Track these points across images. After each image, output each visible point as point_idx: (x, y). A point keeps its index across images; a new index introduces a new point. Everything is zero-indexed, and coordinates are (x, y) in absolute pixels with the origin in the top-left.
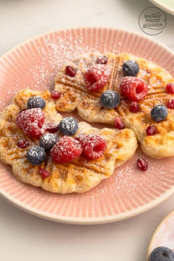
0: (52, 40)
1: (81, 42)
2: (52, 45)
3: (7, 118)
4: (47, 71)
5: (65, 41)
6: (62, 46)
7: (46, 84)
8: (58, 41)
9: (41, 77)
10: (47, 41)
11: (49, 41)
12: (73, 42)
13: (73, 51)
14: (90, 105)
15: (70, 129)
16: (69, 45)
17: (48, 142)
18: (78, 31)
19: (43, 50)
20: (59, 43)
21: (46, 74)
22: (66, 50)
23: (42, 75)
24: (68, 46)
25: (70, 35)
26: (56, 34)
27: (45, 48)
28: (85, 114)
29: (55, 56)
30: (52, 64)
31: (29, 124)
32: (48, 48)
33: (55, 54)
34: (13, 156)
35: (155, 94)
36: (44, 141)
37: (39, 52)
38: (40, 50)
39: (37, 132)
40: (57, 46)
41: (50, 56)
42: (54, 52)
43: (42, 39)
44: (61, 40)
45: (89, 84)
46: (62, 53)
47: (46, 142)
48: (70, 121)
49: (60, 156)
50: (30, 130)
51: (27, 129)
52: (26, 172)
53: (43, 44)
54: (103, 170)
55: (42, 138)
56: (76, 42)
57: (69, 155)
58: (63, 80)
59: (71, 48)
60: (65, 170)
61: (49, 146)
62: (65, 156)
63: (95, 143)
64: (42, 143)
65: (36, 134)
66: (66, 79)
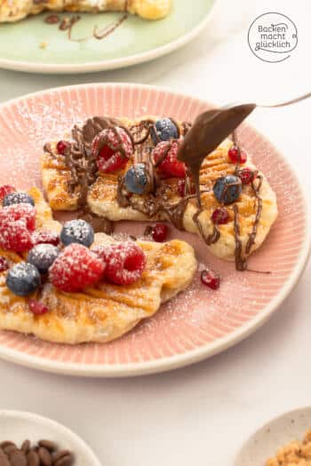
0: (31, 109)
1: (79, 110)
2: (31, 115)
4: (28, 156)
5: (53, 110)
6: (49, 117)
7: (28, 174)
8: (42, 110)
9: (18, 166)
10: (23, 110)
11: (26, 111)
12: (66, 111)
13: (68, 124)
14: (109, 192)
15: (81, 237)
16: (60, 116)
17: (44, 256)
18: (73, 93)
19: (17, 124)
20: (44, 113)
21: (26, 160)
22: (56, 123)
25: (61, 100)
26: (38, 100)
27: (21, 121)
28: (103, 207)
29: (39, 134)
31: (10, 224)
32: (25, 121)
33: (39, 129)
35: (211, 166)
36: (36, 254)
37: (11, 127)
38: (14, 125)
39: (24, 238)
40: (41, 118)
41: (30, 134)
42: (37, 127)
43: (14, 108)
44: (46, 108)
45: (102, 160)
46: (50, 128)
47: (41, 256)
48: (79, 224)
49: (67, 275)
50: (13, 234)
51: (6, 233)
52: (5, 310)
53: (17, 114)
54: (141, 302)
55: (33, 250)
56: (71, 110)
57: (84, 271)
58: (55, 162)
59: (63, 119)
60: (74, 303)
61: (46, 261)
62: (77, 273)
63: (128, 252)
64: (33, 258)
65: (22, 241)
66: (59, 160)
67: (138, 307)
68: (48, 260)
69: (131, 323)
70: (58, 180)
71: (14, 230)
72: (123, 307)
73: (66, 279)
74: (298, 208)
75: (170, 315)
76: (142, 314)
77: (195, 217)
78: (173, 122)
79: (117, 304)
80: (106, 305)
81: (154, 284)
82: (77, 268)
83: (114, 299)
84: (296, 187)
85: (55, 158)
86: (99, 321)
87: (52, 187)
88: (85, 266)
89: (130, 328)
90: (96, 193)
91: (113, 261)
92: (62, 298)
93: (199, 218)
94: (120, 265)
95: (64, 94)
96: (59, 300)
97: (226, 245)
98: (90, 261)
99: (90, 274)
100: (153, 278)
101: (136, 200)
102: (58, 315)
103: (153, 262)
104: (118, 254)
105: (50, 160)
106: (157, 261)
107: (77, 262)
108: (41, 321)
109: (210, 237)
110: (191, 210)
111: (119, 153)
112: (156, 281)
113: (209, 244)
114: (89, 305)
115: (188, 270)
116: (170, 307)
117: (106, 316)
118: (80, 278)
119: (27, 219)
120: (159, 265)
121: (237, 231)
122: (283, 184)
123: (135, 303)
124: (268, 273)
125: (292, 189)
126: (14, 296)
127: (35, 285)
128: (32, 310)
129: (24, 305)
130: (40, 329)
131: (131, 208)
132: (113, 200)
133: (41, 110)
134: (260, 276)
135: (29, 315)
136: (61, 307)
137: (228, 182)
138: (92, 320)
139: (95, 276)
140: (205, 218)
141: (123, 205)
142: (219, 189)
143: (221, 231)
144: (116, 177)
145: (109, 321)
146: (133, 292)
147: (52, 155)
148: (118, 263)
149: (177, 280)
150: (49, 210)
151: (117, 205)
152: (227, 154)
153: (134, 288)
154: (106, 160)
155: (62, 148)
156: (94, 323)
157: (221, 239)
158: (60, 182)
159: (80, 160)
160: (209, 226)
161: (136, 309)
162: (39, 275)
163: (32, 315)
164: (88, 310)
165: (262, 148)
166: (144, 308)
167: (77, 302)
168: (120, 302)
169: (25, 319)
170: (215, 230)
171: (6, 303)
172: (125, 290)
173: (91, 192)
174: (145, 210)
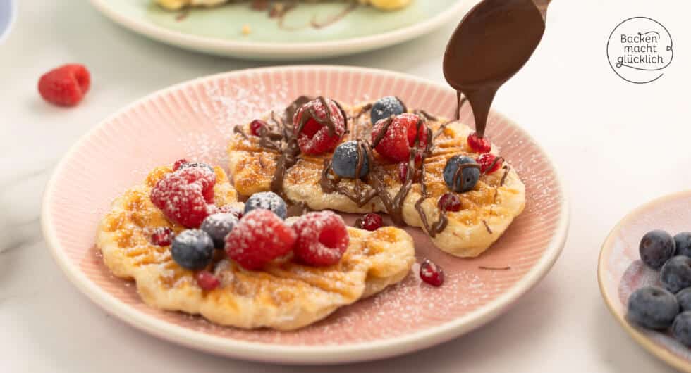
0: (222, 90)
2: (222, 99)
3: (129, 203)
4: (214, 142)
5: (251, 94)
6: (245, 102)
9: (201, 152)
10: (212, 91)
11: (216, 93)
12: (267, 96)
14: (311, 176)
15: (269, 209)
16: (259, 101)
17: (221, 224)
19: (204, 106)
20: (239, 97)
21: (212, 147)
23: (203, 147)
24: (257, 103)
25: (262, 83)
27: (209, 104)
28: (302, 191)
30: (223, 132)
31: (182, 186)
32: (215, 104)
33: (230, 114)
36: (211, 222)
37: (196, 109)
38: (199, 107)
39: (197, 205)
40: (233, 102)
42: (228, 111)
44: (242, 91)
45: (305, 137)
46: (244, 113)
47: (217, 224)
48: (269, 196)
49: (247, 241)
50: (184, 199)
51: (176, 199)
52: (167, 286)
53: (205, 96)
54: (338, 285)
55: (208, 219)
56: (274, 96)
57: (267, 236)
58: (247, 143)
59: (263, 105)
60: (254, 282)
61: (223, 230)
62: (259, 238)
63: (324, 221)
64: (208, 226)
65: (196, 208)
66: (252, 142)
67: (335, 291)
68: (226, 228)
69: (326, 309)
70: (248, 160)
71: (187, 194)
72: (316, 290)
73: (245, 246)
74: (553, 202)
75: (377, 310)
76: (340, 300)
77: (418, 205)
78: (398, 100)
79: (308, 285)
80: (294, 285)
81: (357, 267)
82: (260, 232)
83: (305, 281)
84: (553, 178)
85: (246, 138)
86: (283, 303)
87: (240, 168)
88: (269, 230)
89: (321, 316)
90: (294, 176)
91: (305, 231)
92: (240, 276)
93: (423, 205)
94: (315, 235)
95: (266, 78)
96: (235, 277)
97: (454, 234)
98: (276, 224)
99: (275, 240)
100: (356, 262)
101: (344, 184)
102: (233, 292)
103: (359, 246)
104: (313, 223)
105: (241, 141)
106: (365, 245)
107: (260, 224)
108: (211, 297)
109: (435, 225)
110: (414, 197)
111: (327, 127)
112: (360, 265)
113: (433, 236)
114: (274, 285)
115: (403, 258)
116: (376, 302)
117: (293, 297)
118: (262, 244)
119: (204, 183)
120: (366, 250)
122: (536, 178)
123: (331, 286)
124: (506, 269)
125: (547, 182)
126: (180, 270)
127: (207, 254)
128: (200, 284)
129: (191, 278)
130: (208, 307)
131: (337, 193)
132: (315, 184)
133: (235, 93)
135: (197, 290)
136: (238, 285)
137: (461, 162)
138: (275, 301)
139: (282, 244)
140: (430, 205)
141: (327, 190)
142: (449, 171)
143: (450, 219)
144: (322, 161)
145: (297, 302)
146: (331, 274)
147: (243, 135)
148: (312, 233)
149: (387, 267)
150: (234, 191)
151: (320, 189)
152: (466, 142)
153: (331, 270)
154: (311, 137)
155: (256, 127)
156: (278, 305)
157: (448, 227)
158: (250, 163)
159: (278, 142)
160: (434, 215)
161: (331, 294)
162: (212, 244)
163: (200, 290)
164: (270, 290)
165: (513, 139)
166: (343, 293)
167: (257, 281)
168: (312, 285)
169: (191, 294)
170: (441, 217)
171: (169, 277)
172: (319, 272)
173: (289, 175)
174: (355, 196)
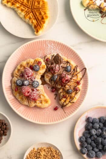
1: (59, 48)
2: (48, 44)
4: (42, 54)
6: (52, 46)
8: (51, 44)
12: (56, 47)
14: (49, 77)
18: (60, 44)
22: (53, 49)
23: (40, 55)
25: (57, 44)
26: (52, 41)
27: (46, 45)
29: (48, 49)
30: (45, 52)
34: (16, 75)
38: (44, 45)
40: (50, 46)
41: (46, 49)
43: (46, 41)
44: (53, 44)
53: (46, 43)
59: (55, 49)
79: (27, 100)
80: (25, 99)
86: (22, 100)
93: (61, 94)
100: (36, 102)
102: (18, 92)
112: (36, 104)
121: (65, 101)
124: (65, 113)
131: (50, 83)
132: (48, 79)
134: (64, 112)
146: (31, 101)
151: (48, 81)
157: (61, 101)
160: (61, 97)
164: (23, 97)
166: (29, 105)
169: (14, 88)
173: (46, 75)
